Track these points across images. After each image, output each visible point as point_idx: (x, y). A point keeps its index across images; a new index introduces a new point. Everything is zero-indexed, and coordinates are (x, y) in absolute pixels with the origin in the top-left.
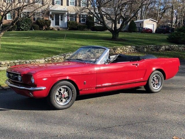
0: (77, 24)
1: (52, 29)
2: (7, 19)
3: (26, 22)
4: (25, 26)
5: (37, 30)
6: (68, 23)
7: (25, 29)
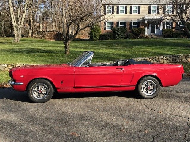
0: (173, 32)
1: (146, 37)
2: (107, 29)
3: (121, 31)
4: (120, 35)
5: (131, 38)
6: (163, 31)
7: (120, 37)
